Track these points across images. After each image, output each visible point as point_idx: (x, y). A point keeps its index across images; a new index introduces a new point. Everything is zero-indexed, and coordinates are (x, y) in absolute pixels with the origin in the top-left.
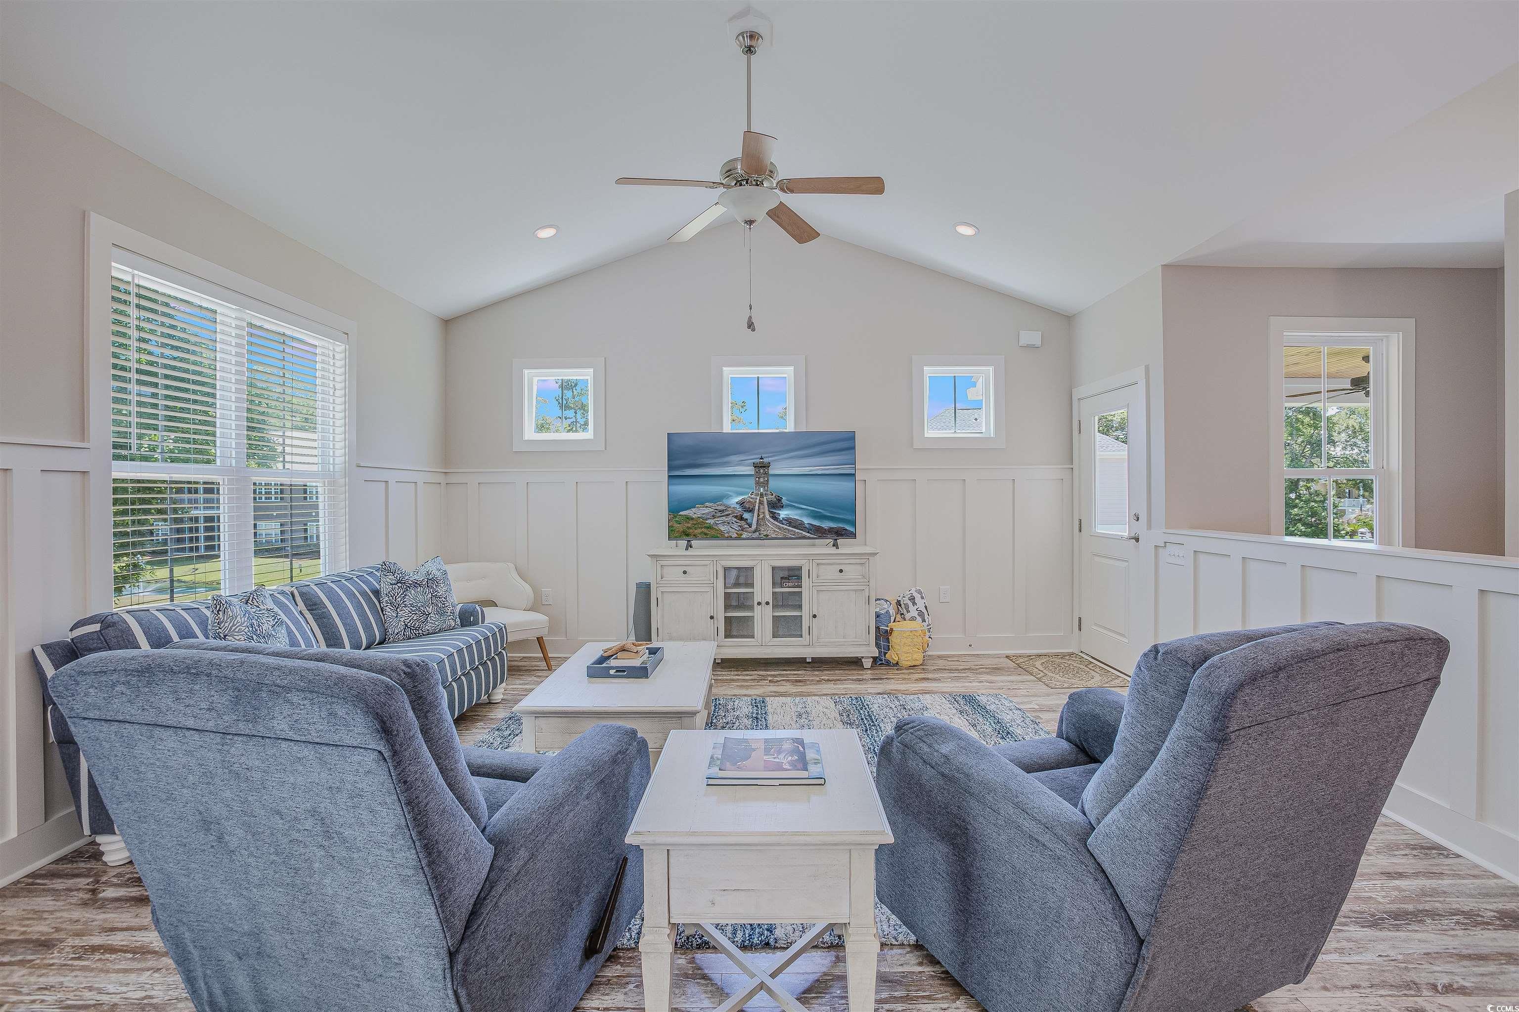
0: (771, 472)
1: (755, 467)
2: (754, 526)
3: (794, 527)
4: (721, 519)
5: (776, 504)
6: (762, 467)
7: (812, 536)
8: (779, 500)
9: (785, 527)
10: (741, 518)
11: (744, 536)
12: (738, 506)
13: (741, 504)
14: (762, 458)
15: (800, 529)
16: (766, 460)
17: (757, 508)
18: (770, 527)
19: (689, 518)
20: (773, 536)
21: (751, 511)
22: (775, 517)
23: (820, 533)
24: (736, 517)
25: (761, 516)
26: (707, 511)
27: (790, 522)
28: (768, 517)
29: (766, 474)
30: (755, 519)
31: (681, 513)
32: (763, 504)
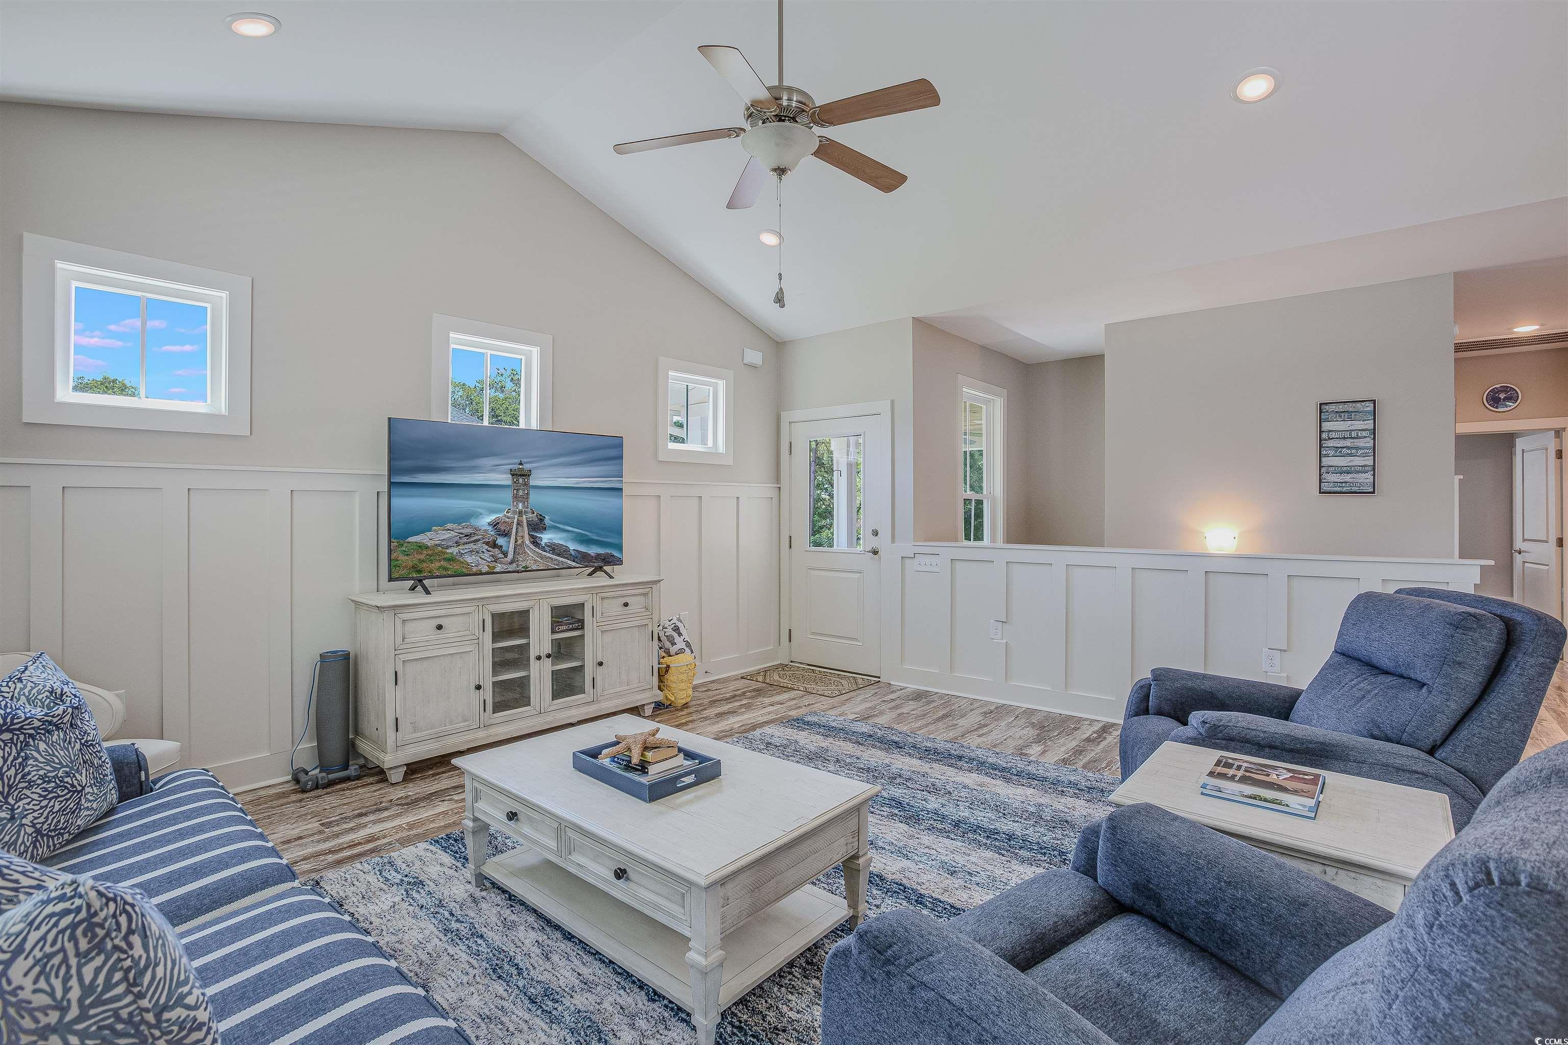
0: (532, 482)
1: (513, 475)
2: (510, 556)
3: (559, 555)
4: (467, 546)
5: (538, 526)
6: (521, 475)
7: (578, 565)
8: (542, 520)
9: (548, 555)
10: (494, 545)
11: (497, 570)
12: (490, 528)
13: (495, 525)
14: (521, 464)
15: (565, 558)
16: (527, 467)
17: (514, 530)
18: (531, 558)
19: (421, 547)
20: (534, 567)
21: (506, 534)
22: (535, 542)
23: (586, 561)
24: (487, 543)
25: (519, 542)
26: (447, 535)
27: (554, 549)
28: (528, 542)
29: (526, 484)
30: (512, 545)
31: (411, 539)
32: (522, 526)
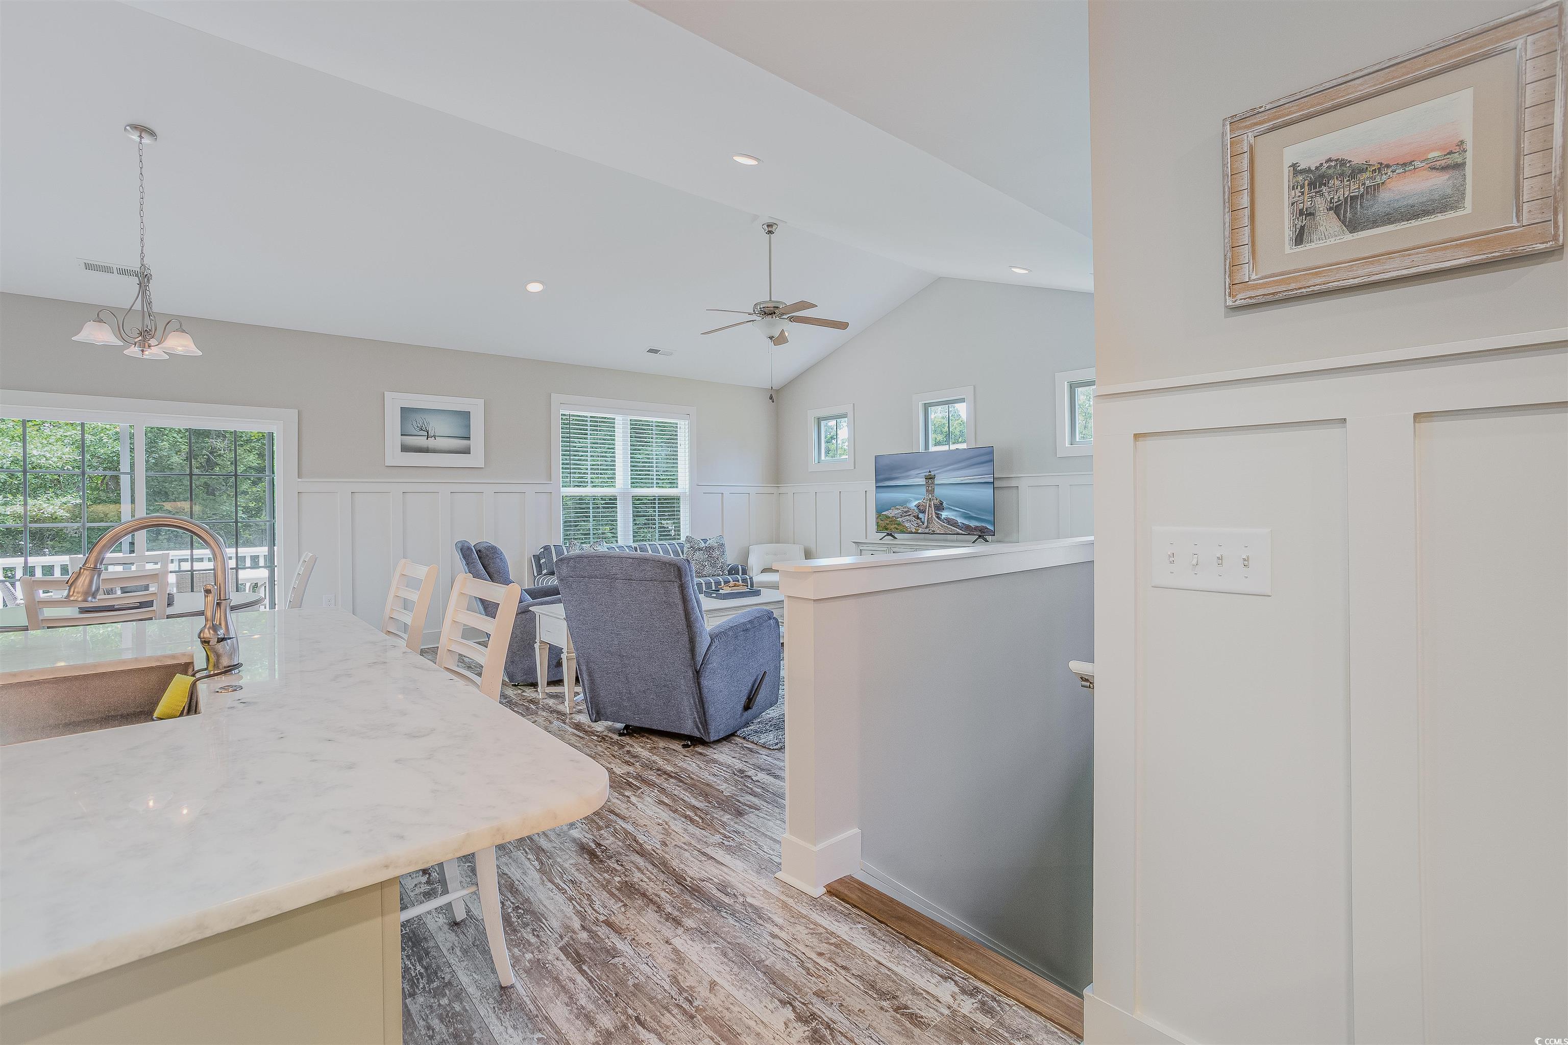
0: (936, 482)
1: (926, 478)
2: (926, 524)
3: (951, 525)
4: (905, 518)
5: (939, 507)
6: (930, 478)
7: (963, 533)
8: (942, 504)
9: (946, 525)
10: (918, 518)
11: (919, 531)
12: (916, 508)
13: (918, 506)
14: (930, 472)
15: (955, 527)
16: (932, 473)
17: (927, 509)
18: (936, 526)
19: (888, 517)
20: (938, 532)
21: (924, 512)
22: (938, 518)
23: (968, 530)
24: (914, 516)
25: (930, 517)
26: (897, 512)
27: (949, 521)
28: (934, 517)
29: (933, 483)
30: (926, 518)
31: (883, 513)
32: (931, 507)
